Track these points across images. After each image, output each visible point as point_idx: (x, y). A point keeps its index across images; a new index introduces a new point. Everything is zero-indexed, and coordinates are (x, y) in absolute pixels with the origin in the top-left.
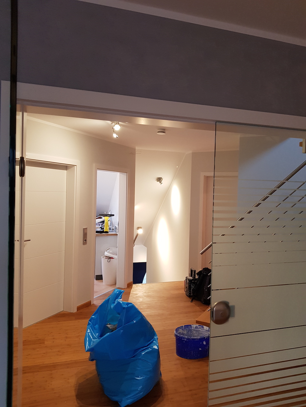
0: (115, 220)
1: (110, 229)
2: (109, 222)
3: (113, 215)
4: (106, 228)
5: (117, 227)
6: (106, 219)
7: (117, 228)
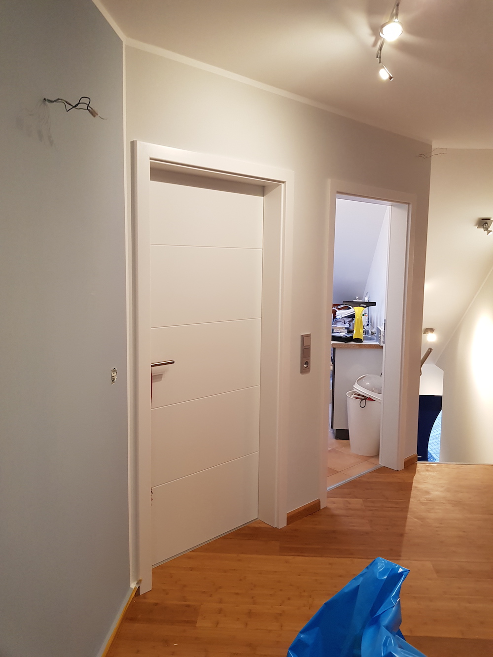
0: (379, 314)
1: (366, 332)
2: (364, 319)
3: (374, 304)
4: (358, 331)
5: (382, 330)
6: (358, 311)
7: (382, 333)
